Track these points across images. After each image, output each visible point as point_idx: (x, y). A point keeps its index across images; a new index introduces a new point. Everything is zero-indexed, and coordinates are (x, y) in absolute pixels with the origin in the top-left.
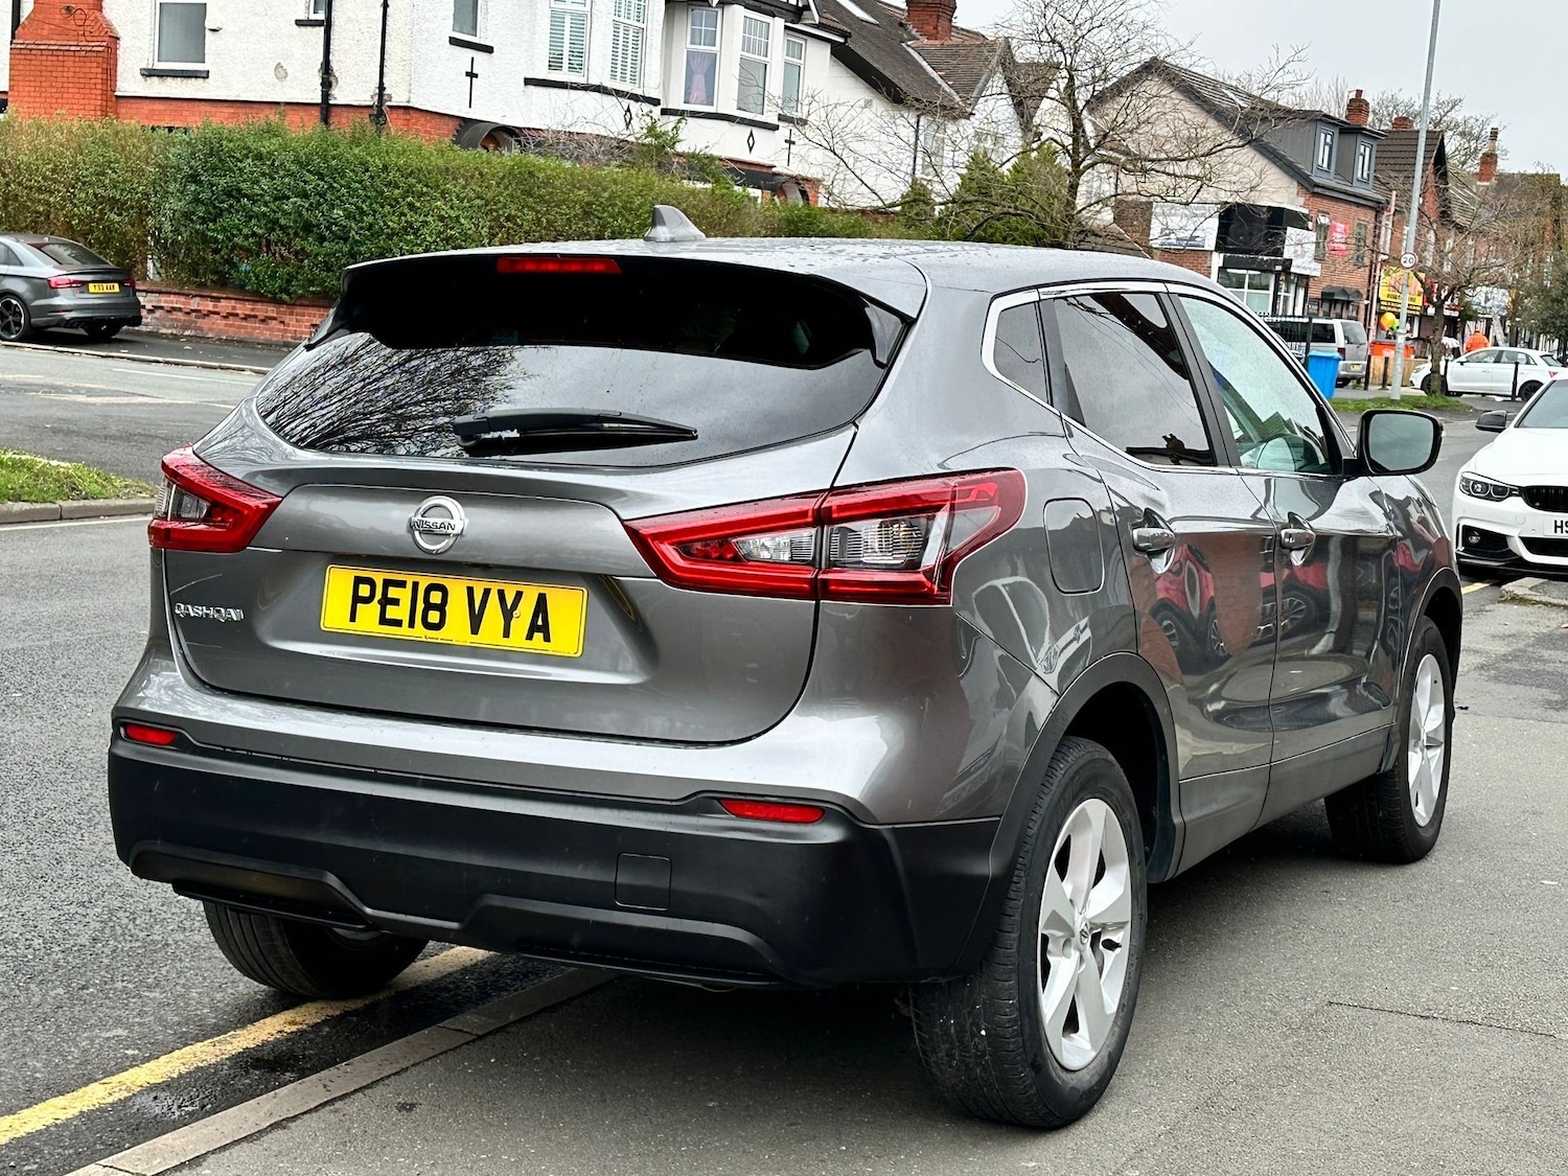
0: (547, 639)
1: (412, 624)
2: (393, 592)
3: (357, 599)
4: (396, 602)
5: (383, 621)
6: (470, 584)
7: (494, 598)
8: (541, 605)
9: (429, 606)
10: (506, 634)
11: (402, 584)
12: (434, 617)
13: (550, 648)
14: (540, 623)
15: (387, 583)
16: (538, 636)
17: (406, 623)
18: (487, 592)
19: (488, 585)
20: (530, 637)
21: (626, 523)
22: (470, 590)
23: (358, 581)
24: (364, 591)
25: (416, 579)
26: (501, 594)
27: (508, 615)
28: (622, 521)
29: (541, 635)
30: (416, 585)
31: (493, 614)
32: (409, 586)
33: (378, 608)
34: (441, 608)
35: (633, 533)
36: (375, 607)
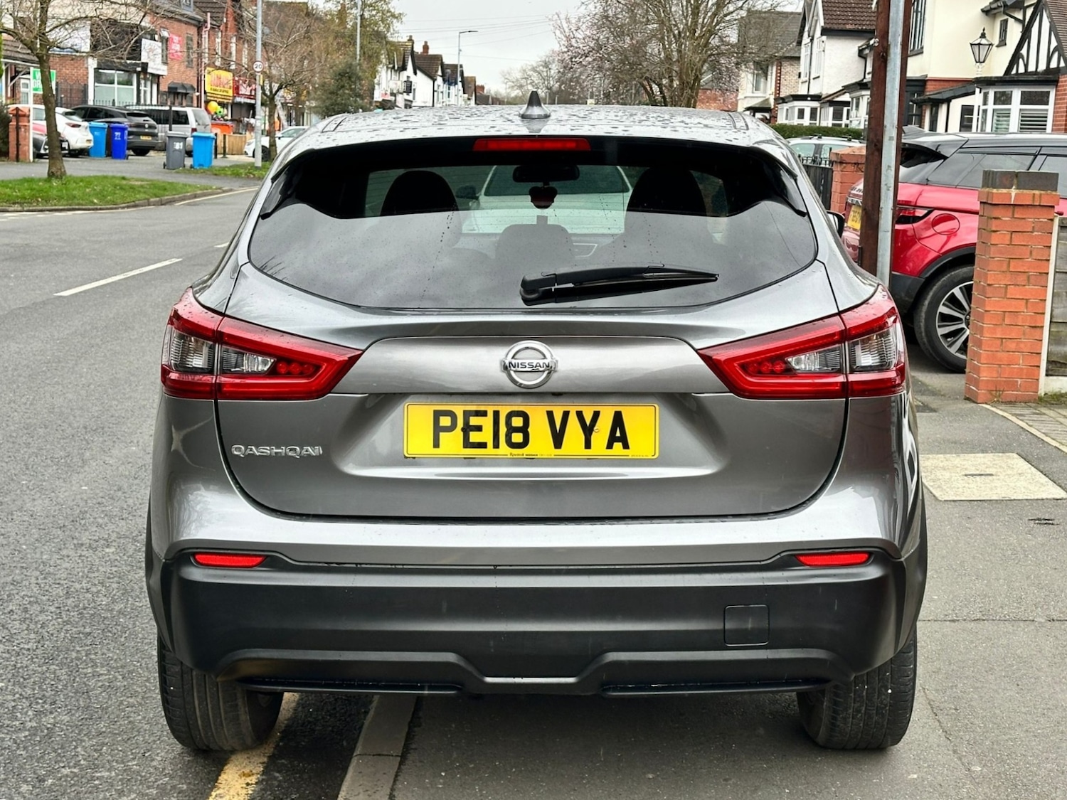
0: (626, 446)
1: (496, 445)
2: (474, 421)
3: (438, 429)
4: (479, 428)
5: (467, 444)
6: (549, 409)
7: (573, 419)
8: (618, 420)
9: (511, 430)
10: (588, 445)
11: (484, 414)
12: (518, 438)
13: (630, 453)
14: (618, 434)
15: (467, 414)
16: (618, 446)
17: (490, 444)
18: (566, 415)
19: (566, 409)
20: (610, 446)
21: (700, 352)
22: (550, 415)
23: (437, 415)
24: (445, 421)
25: (496, 408)
26: (580, 415)
27: (588, 430)
28: (696, 351)
29: (621, 444)
30: (496, 414)
31: (574, 432)
32: (490, 415)
33: (461, 434)
34: (524, 430)
35: (706, 359)
36: (458, 433)
